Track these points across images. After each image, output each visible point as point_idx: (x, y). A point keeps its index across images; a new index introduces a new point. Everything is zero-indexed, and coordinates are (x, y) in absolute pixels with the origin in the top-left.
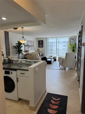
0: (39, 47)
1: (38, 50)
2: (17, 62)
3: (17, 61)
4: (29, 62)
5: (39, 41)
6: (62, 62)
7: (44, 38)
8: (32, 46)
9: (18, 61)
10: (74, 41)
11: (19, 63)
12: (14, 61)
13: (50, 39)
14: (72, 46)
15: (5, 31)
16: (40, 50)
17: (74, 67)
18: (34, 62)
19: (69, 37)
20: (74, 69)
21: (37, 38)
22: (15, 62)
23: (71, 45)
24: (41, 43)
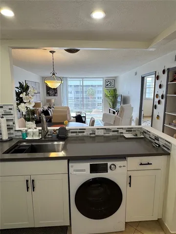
0: (48, 94)
1: (48, 101)
2: (80, 134)
3: (79, 132)
4: (113, 131)
9: (84, 132)
10: (112, 85)
11: (87, 137)
12: (72, 132)
13: (69, 79)
18: (127, 131)
19: (103, 78)
22: (74, 134)
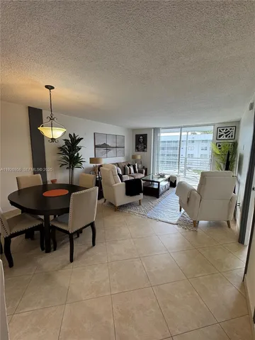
0: (137, 149)
1: (134, 157)
5: (138, 137)
6: (188, 199)
7: (150, 129)
8: (116, 147)
10: (230, 135)
13: (162, 130)
14: (223, 149)
15: (29, 107)
16: (139, 157)
17: (228, 222)
19: (214, 125)
20: (229, 226)
21: (133, 130)
23: (219, 146)
24: (141, 141)
